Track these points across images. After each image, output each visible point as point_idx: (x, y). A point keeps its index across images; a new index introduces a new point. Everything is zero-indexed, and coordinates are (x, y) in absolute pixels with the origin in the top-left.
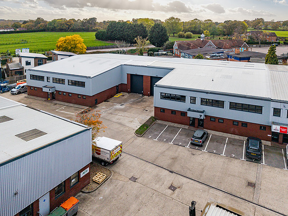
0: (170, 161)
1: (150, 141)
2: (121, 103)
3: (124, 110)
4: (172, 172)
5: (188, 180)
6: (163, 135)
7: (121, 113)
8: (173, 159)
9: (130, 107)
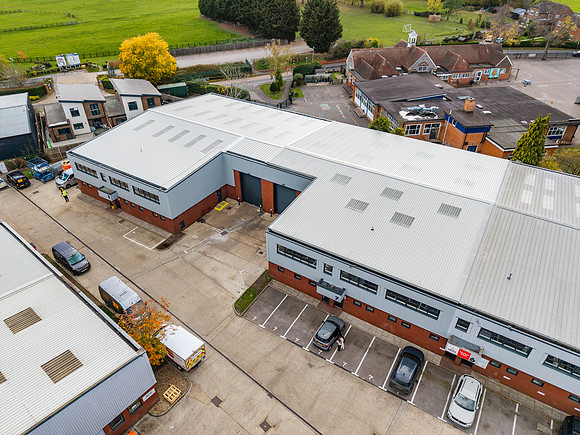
0: (273, 374)
1: (253, 328)
2: (223, 228)
3: (225, 248)
4: (271, 395)
5: (291, 414)
6: (276, 318)
7: (220, 256)
8: (278, 370)
9: (237, 241)
